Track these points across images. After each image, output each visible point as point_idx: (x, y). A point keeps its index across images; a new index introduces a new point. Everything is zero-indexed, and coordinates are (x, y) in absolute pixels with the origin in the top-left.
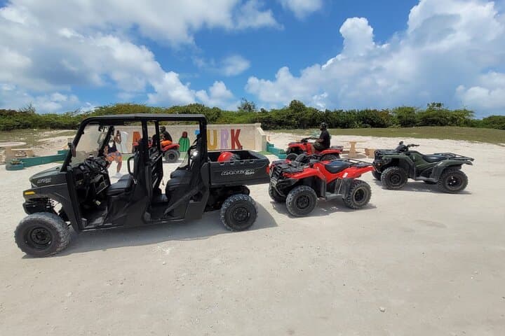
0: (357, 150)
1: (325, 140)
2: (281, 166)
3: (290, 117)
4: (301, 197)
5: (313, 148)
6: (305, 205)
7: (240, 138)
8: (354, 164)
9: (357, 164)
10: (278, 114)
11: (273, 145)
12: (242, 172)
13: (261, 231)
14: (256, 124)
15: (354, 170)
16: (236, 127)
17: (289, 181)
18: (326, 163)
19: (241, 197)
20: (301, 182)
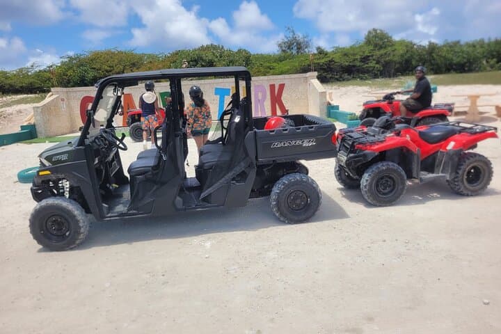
0: (481, 109)
1: (424, 95)
2: (352, 134)
3: (365, 59)
4: (382, 178)
5: (403, 109)
6: (388, 189)
7: (286, 98)
8: (465, 128)
9: (471, 128)
10: (345, 55)
11: (337, 107)
12: (299, 142)
13: (326, 223)
14: (309, 74)
15: (465, 138)
16: (277, 80)
17: (365, 156)
18: (420, 130)
19: (298, 177)
20: (382, 156)
